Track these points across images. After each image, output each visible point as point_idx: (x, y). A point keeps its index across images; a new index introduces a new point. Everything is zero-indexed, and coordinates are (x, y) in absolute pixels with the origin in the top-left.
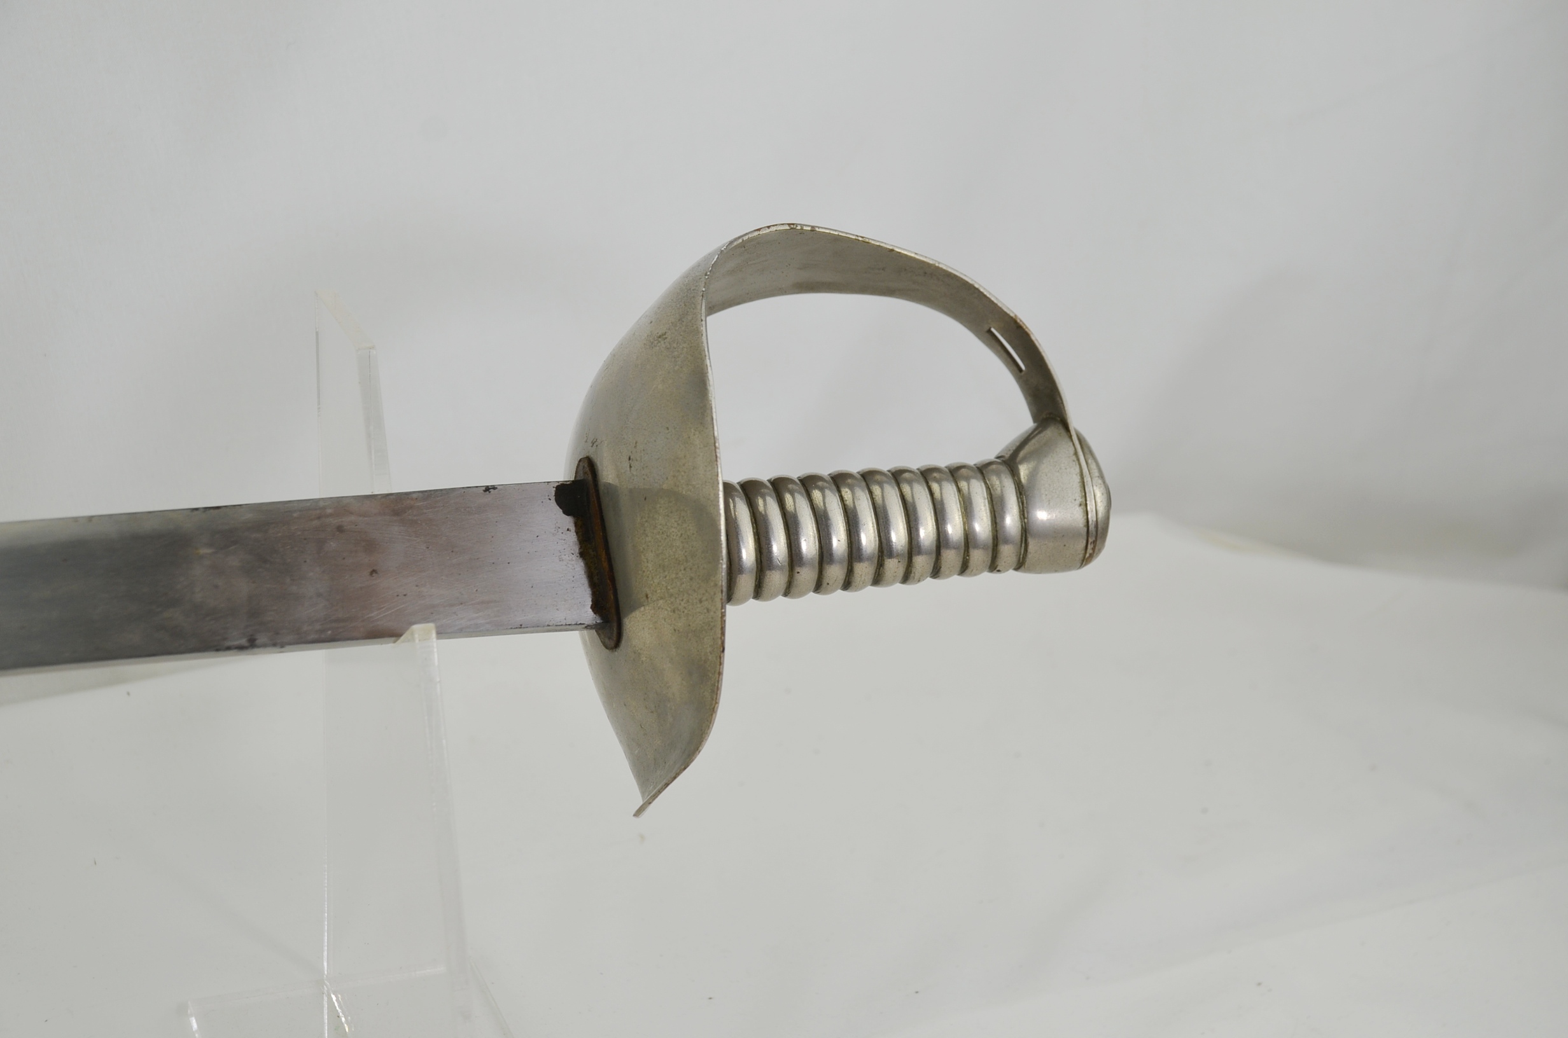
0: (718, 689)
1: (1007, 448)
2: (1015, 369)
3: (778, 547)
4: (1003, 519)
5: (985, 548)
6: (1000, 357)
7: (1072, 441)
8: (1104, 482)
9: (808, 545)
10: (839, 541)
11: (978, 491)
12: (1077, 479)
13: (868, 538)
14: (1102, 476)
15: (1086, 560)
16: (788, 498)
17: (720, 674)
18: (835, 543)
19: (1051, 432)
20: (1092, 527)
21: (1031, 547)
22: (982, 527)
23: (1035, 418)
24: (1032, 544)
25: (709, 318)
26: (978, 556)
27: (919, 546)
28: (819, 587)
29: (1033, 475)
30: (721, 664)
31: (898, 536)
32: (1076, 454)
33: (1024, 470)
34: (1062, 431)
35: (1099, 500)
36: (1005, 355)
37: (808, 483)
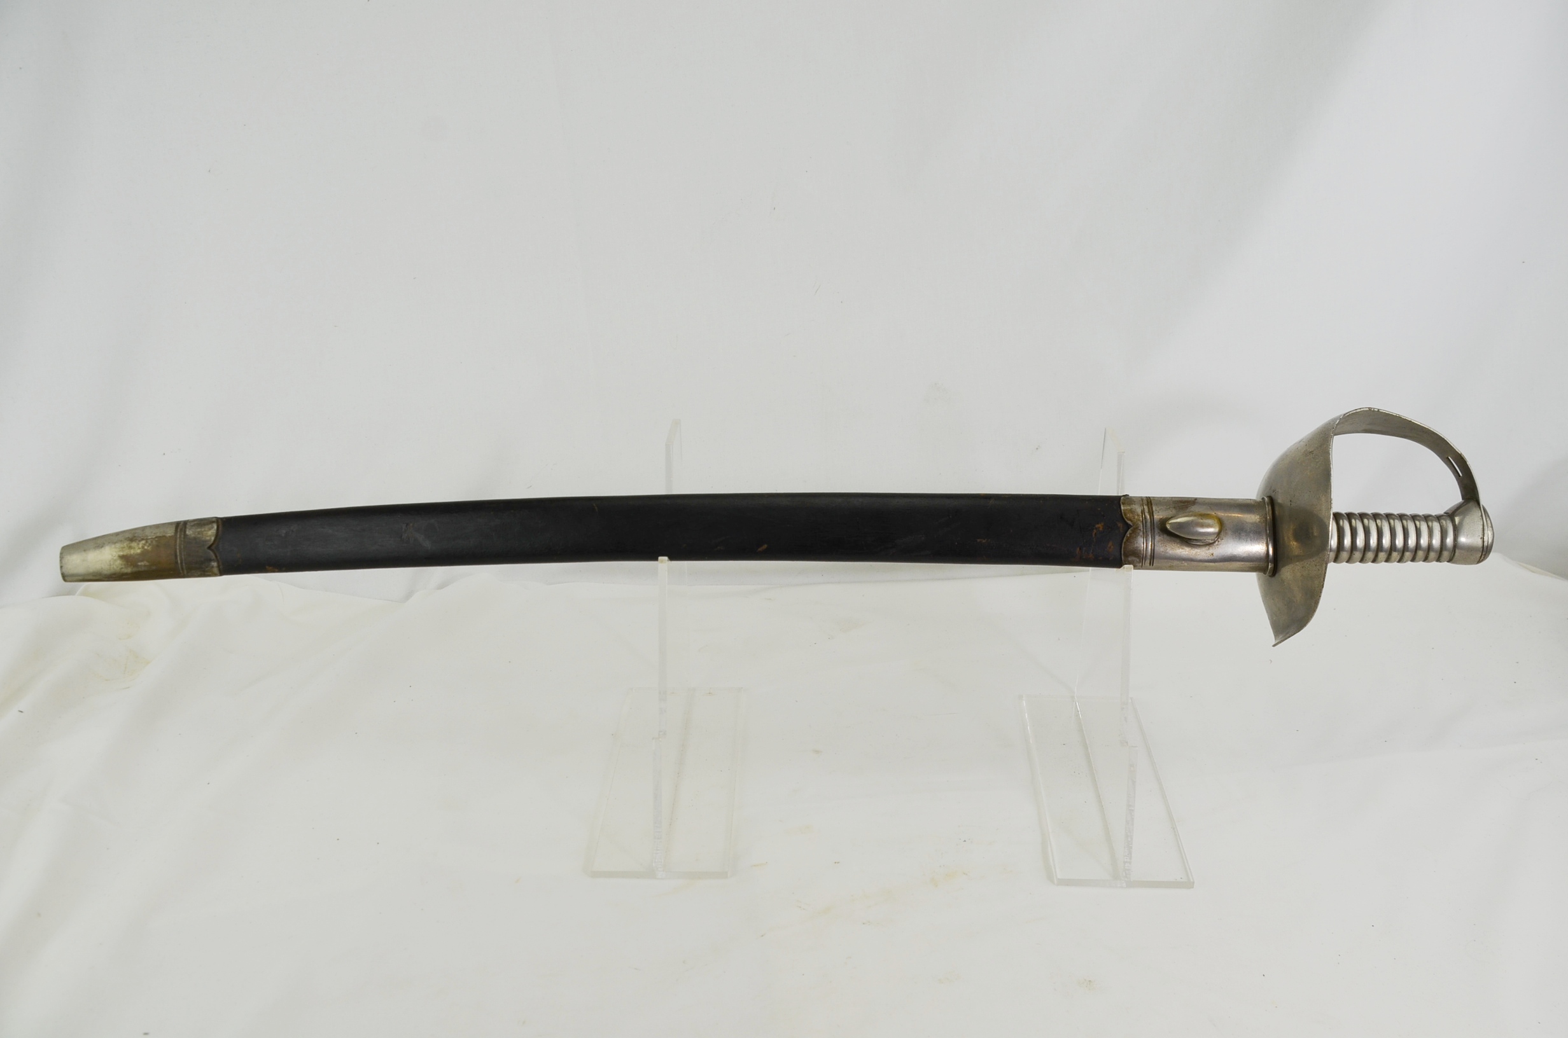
0: (1318, 602)
1: (1450, 509)
2: (1457, 475)
3: (1347, 542)
4: (1446, 538)
5: (1436, 552)
6: (1449, 467)
7: (1481, 510)
8: (1493, 530)
9: (1360, 542)
10: (1373, 542)
11: (1436, 526)
12: (1481, 527)
13: (1386, 541)
14: (1492, 527)
15: (1479, 562)
16: (1353, 521)
17: (1320, 596)
18: (1371, 542)
19: (1472, 504)
20: (1485, 548)
21: (1456, 554)
22: (1436, 542)
23: (1463, 498)
24: (1457, 552)
25: (1335, 437)
26: (1432, 555)
27: (1408, 547)
28: (1362, 560)
29: (1461, 522)
30: (1321, 592)
31: (1399, 542)
32: (1482, 516)
33: (1457, 519)
34: (1476, 504)
35: (1489, 537)
36: (1453, 468)
37: (1362, 516)
